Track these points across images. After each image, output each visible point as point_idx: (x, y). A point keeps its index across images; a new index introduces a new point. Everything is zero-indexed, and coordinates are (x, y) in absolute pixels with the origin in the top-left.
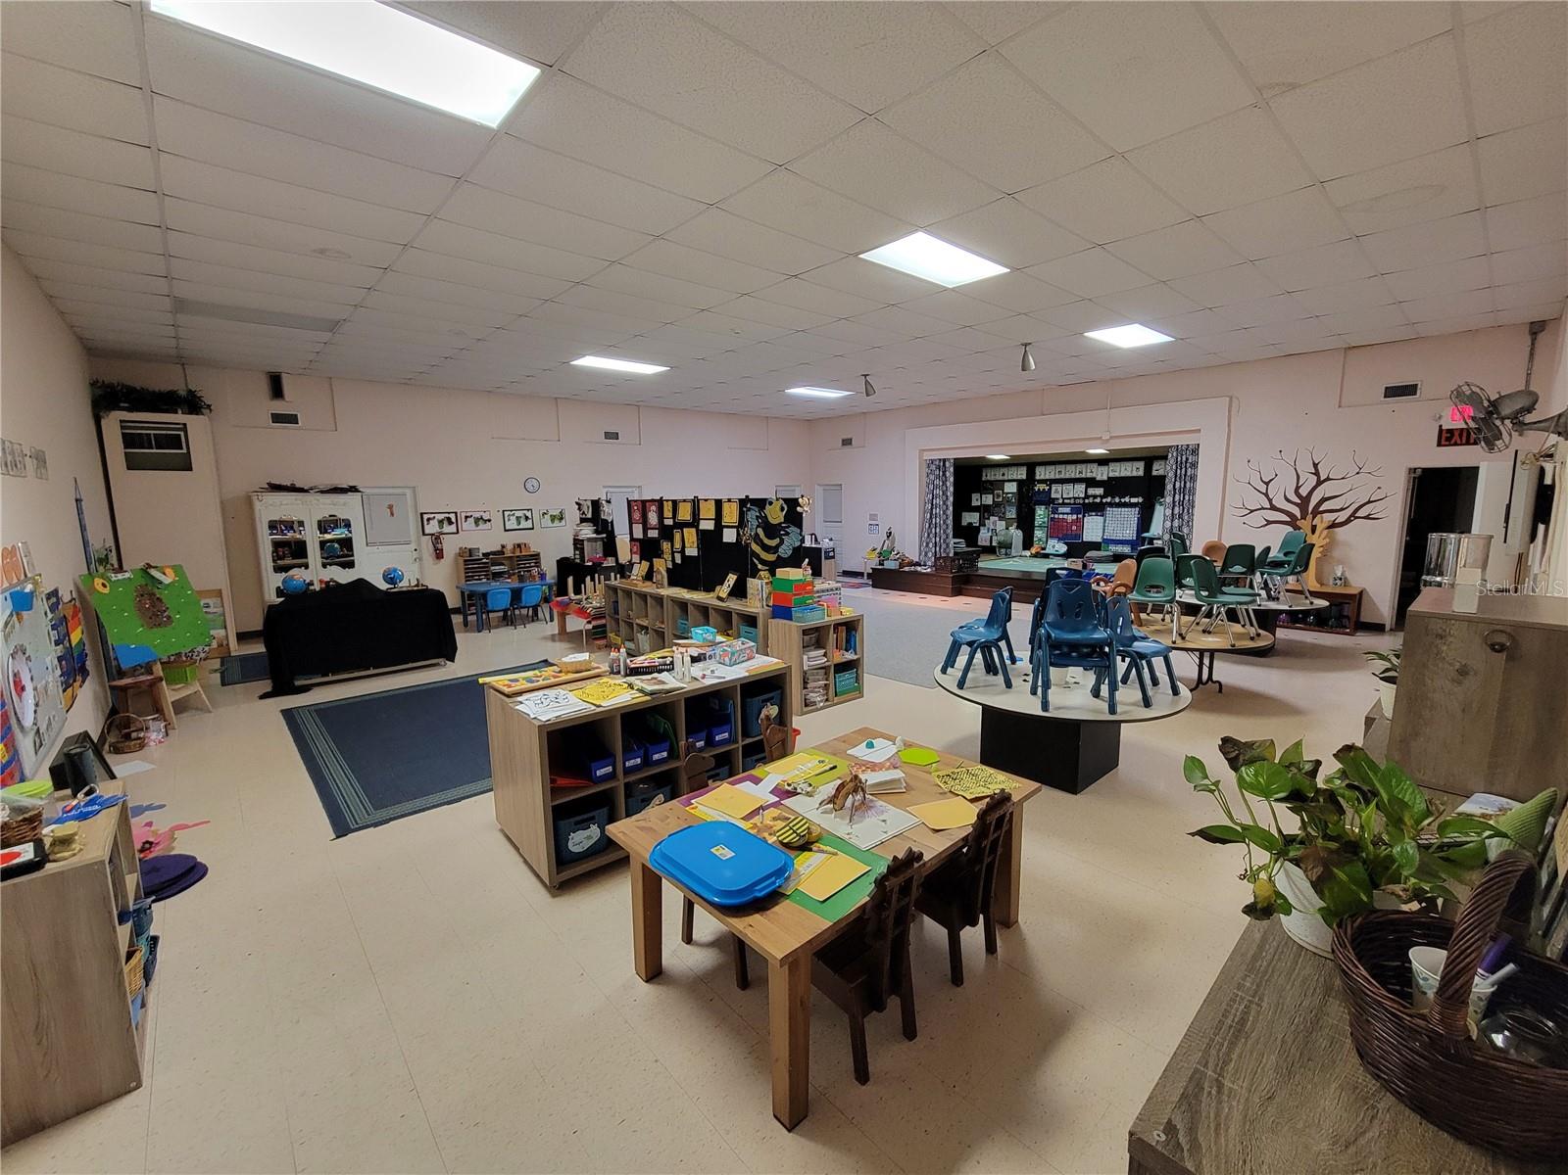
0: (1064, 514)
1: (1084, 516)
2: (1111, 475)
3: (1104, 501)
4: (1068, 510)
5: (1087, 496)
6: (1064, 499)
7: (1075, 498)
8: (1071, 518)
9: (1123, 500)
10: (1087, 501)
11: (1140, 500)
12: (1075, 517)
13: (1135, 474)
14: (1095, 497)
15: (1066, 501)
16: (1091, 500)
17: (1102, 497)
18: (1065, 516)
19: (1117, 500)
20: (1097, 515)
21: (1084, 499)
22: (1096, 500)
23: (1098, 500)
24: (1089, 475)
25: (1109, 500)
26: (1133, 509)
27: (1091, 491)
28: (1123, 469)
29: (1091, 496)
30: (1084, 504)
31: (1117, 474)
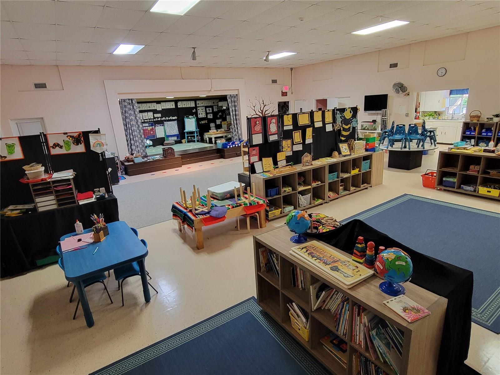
0: (146, 127)
1: (155, 127)
2: (163, 108)
3: (162, 119)
4: (147, 125)
5: (154, 118)
6: (144, 120)
7: (150, 119)
8: (149, 128)
9: (169, 118)
10: (155, 120)
11: (176, 118)
12: (151, 127)
13: (172, 107)
14: (158, 118)
16: (157, 119)
18: (147, 128)
19: (167, 118)
20: (160, 126)
21: (153, 119)
22: (158, 119)
23: (159, 119)
24: (153, 108)
25: (164, 118)
26: (175, 122)
27: (156, 115)
28: (167, 105)
29: (156, 117)
31: (165, 108)
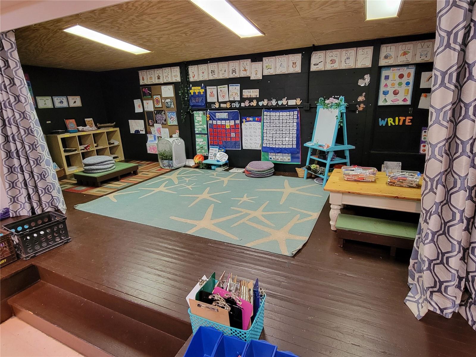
1: (241, 122)
2: (266, 73)
3: (261, 104)
4: (225, 115)
5: (243, 100)
6: (220, 103)
7: (231, 102)
8: (229, 124)
9: (280, 103)
10: (243, 105)
11: (298, 102)
12: (232, 123)
13: (291, 70)
14: (251, 100)
15: (223, 105)
16: (247, 103)
17: (258, 100)
18: (223, 122)
19: (274, 103)
20: (254, 121)
21: (240, 102)
22: (252, 104)
23: (254, 103)
24: (243, 74)
25: (265, 102)
26: (292, 113)
27: (247, 93)
28: (278, 65)
29: (247, 99)
30: (240, 108)
31: (272, 72)
